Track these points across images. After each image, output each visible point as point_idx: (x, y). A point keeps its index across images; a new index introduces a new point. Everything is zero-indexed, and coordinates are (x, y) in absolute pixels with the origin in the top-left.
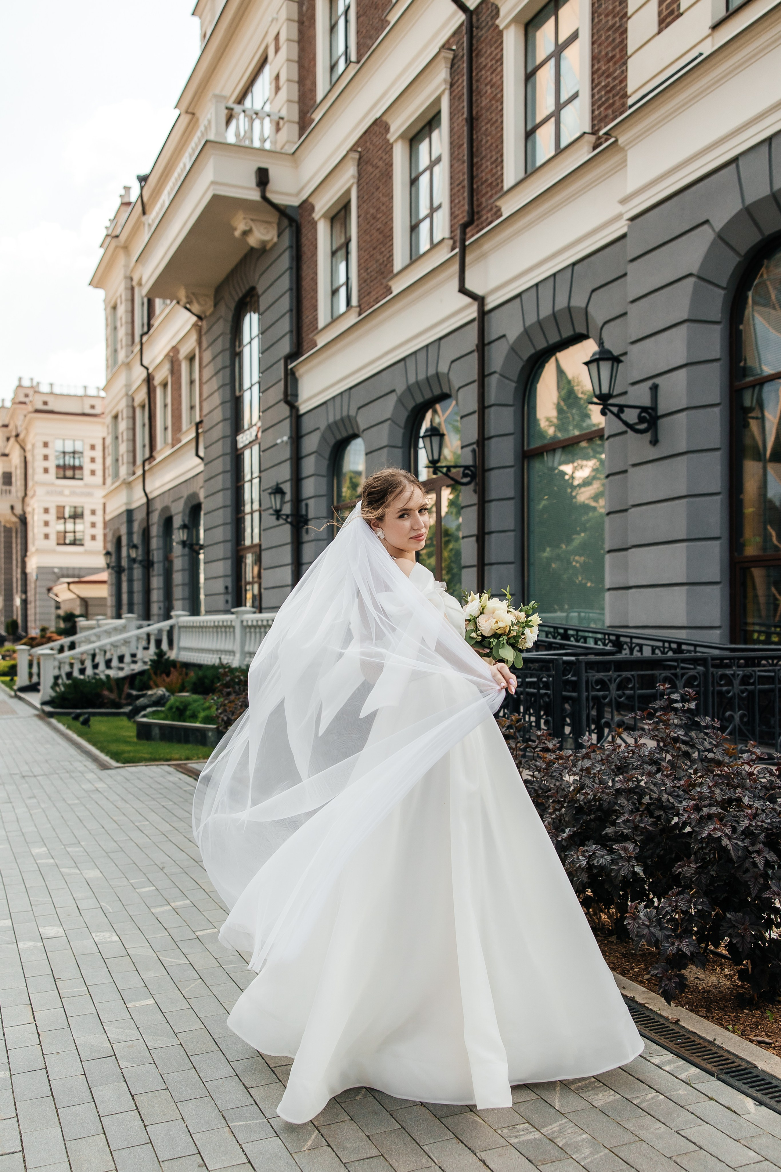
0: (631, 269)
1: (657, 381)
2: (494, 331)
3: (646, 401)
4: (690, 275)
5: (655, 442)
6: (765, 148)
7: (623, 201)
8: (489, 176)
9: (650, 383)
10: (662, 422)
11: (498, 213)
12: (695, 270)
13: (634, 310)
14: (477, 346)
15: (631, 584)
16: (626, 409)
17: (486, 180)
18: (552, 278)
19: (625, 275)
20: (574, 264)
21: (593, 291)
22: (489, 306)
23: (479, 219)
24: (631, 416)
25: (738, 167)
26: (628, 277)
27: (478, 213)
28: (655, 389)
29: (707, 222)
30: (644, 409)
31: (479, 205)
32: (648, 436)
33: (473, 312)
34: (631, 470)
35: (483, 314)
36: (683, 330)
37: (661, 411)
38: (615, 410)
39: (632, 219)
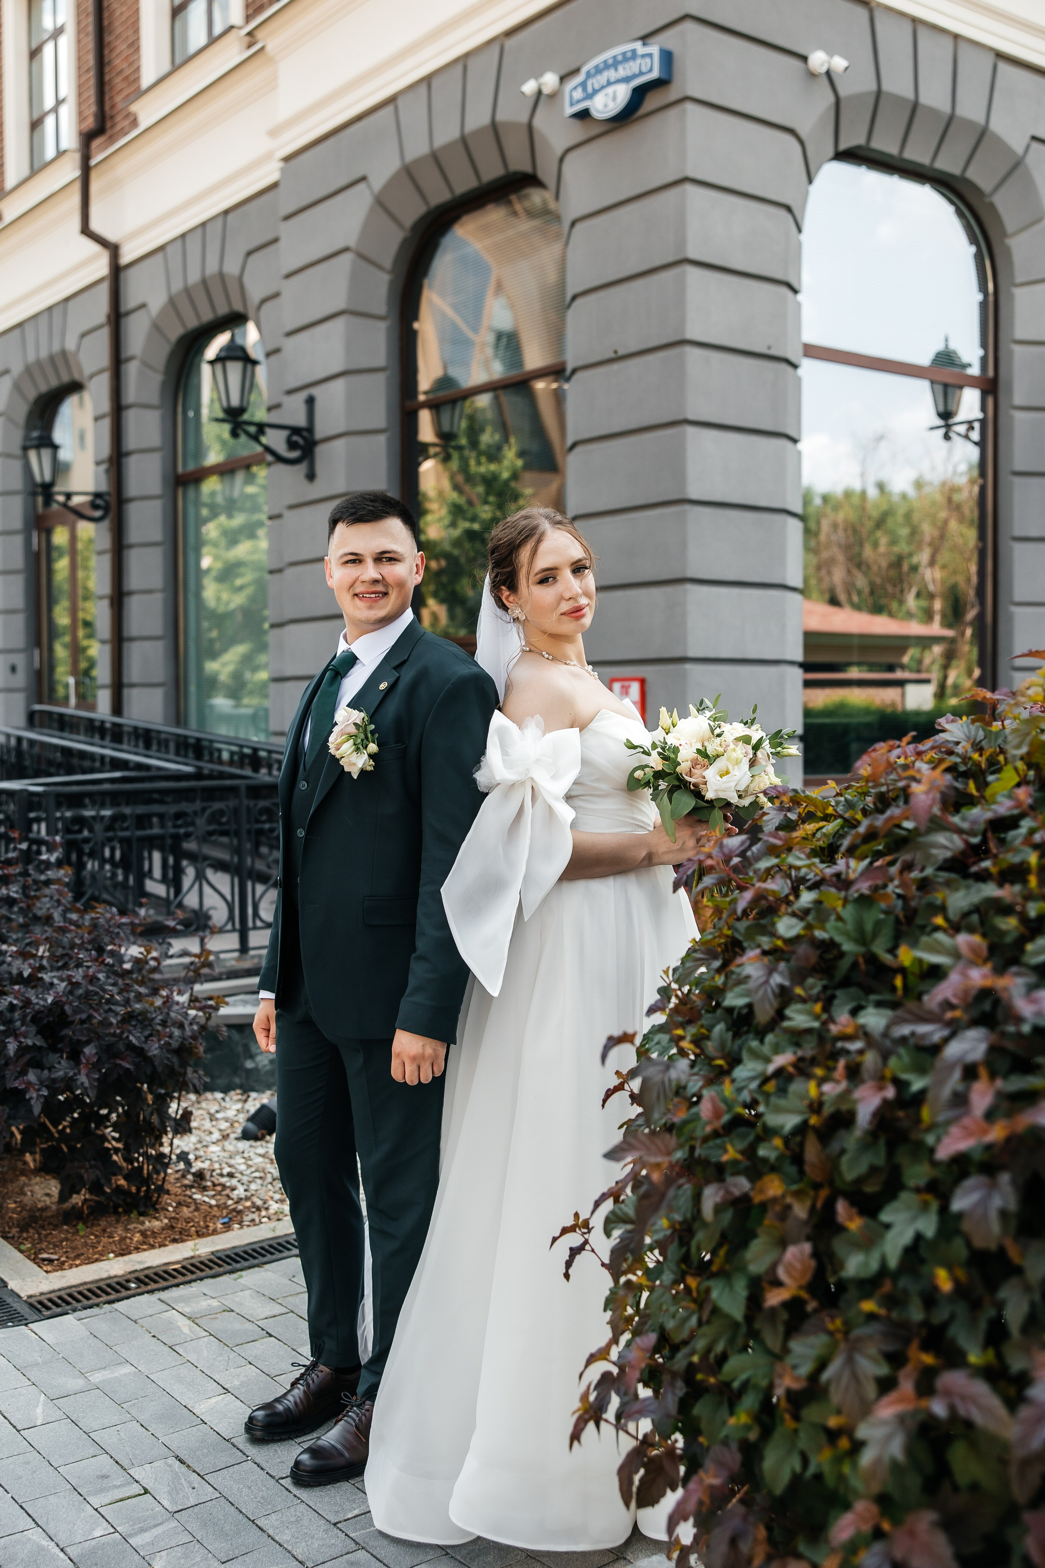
0: (286, 230)
1: (315, 391)
2: (132, 298)
3: (300, 421)
4: (346, 250)
5: (311, 476)
6: (423, 90)
7: (273, 133)
8: (125, 65)
9: (303, 396)
10: (320, 451)
11: (134, 123)
12: (352, 242)
13: (289, 288)
14: (109, 317)
15: (289, 673)
16: (269, 431)
17: (121, 71)
18: (199, 231)
19: (276, 240)
20: (226, 212)
21: (249, 253)
22: (126, 258)
23: (112, 127)
24: (276, 440)
25: (396, 109)
26: (282, 244)
27: (112, 117)
28: (310, 402)
29: (363, 179)
30: (295, 431)
31: (113, 107)
32: (302, 468)
33: (101, 267)
34: (287, 514)
35: (117, 271)
36: (339, 324)
37: (319, 434)
38: (252, 429)
39: (287, 159)
